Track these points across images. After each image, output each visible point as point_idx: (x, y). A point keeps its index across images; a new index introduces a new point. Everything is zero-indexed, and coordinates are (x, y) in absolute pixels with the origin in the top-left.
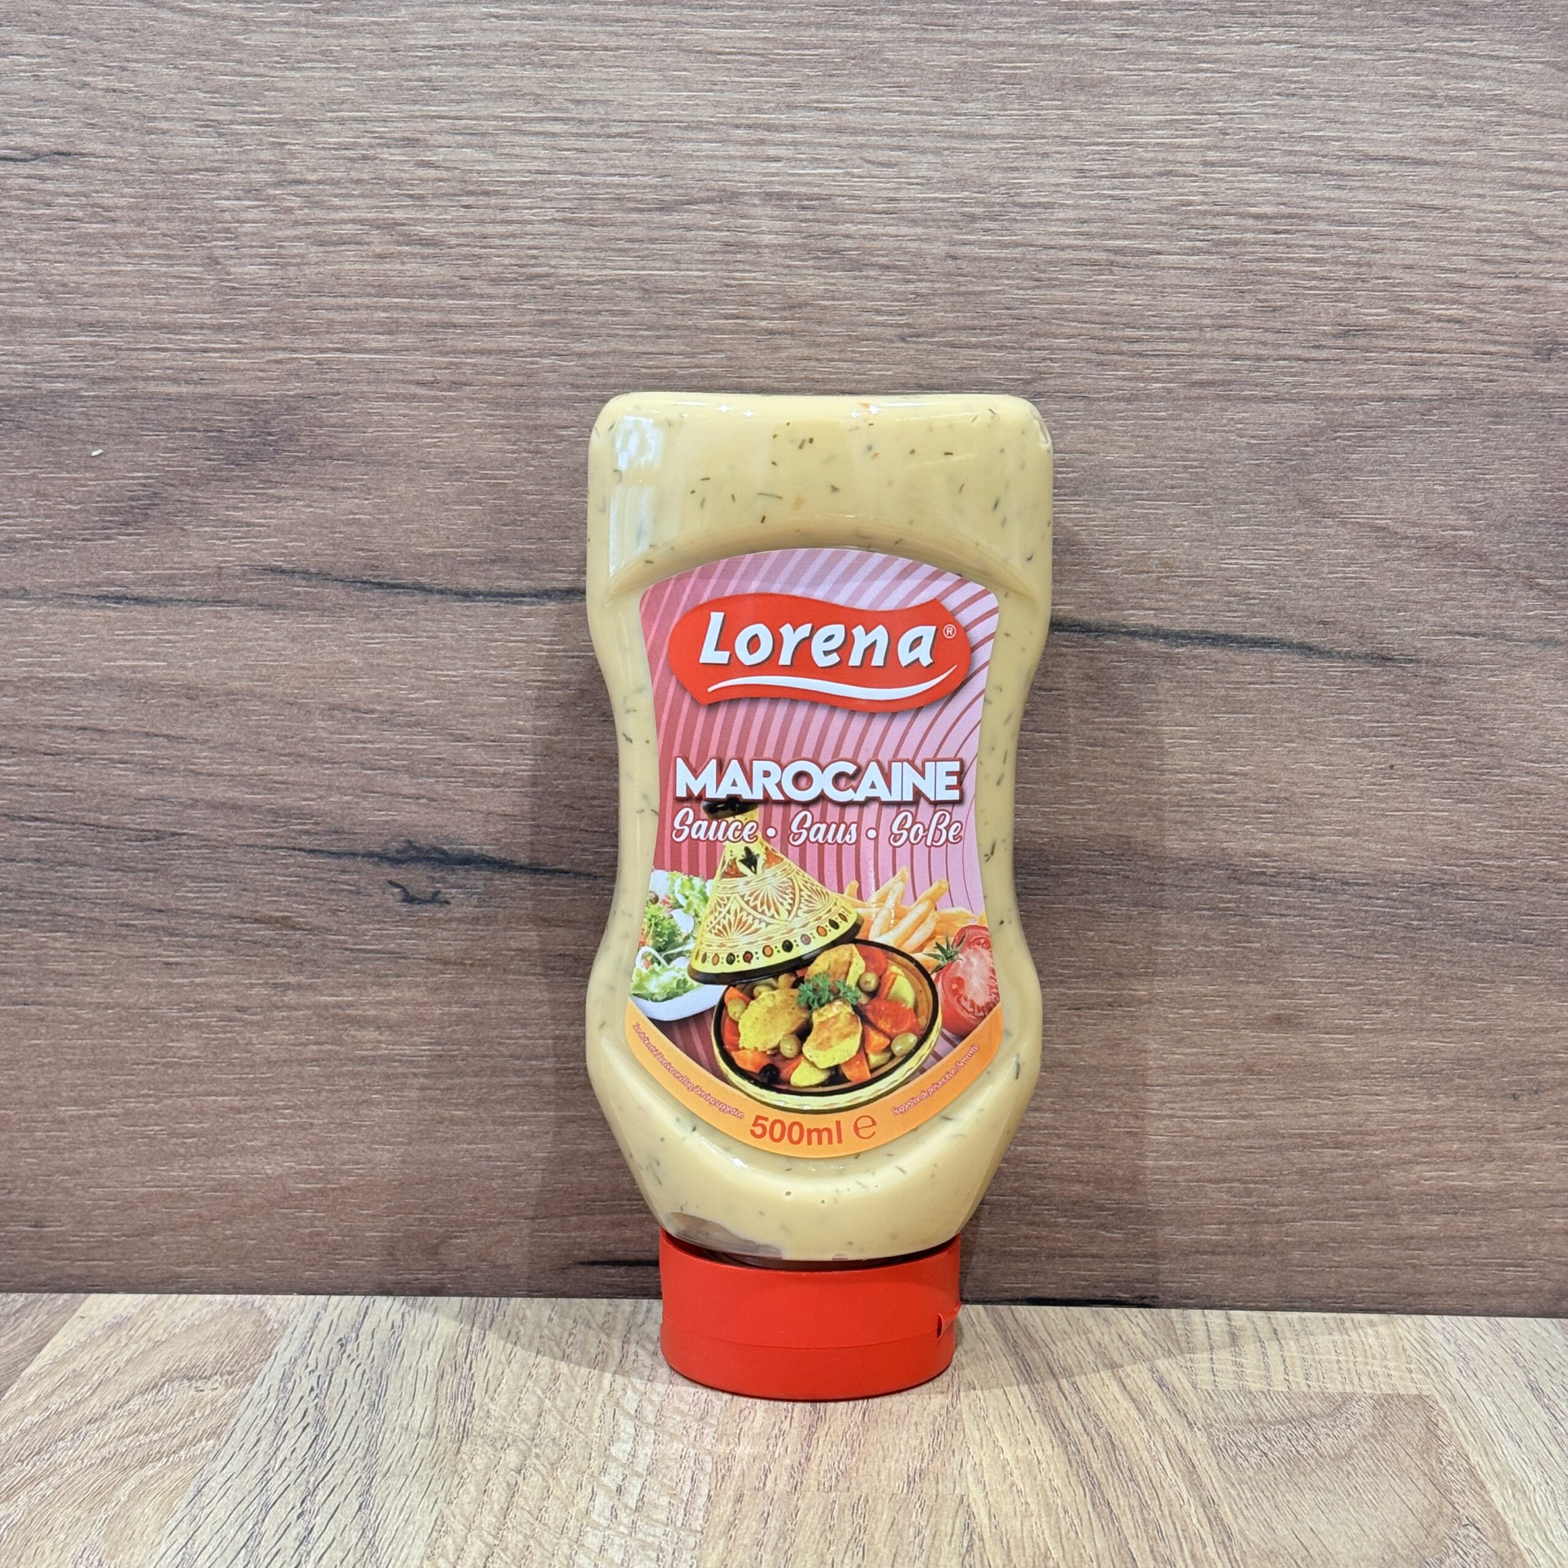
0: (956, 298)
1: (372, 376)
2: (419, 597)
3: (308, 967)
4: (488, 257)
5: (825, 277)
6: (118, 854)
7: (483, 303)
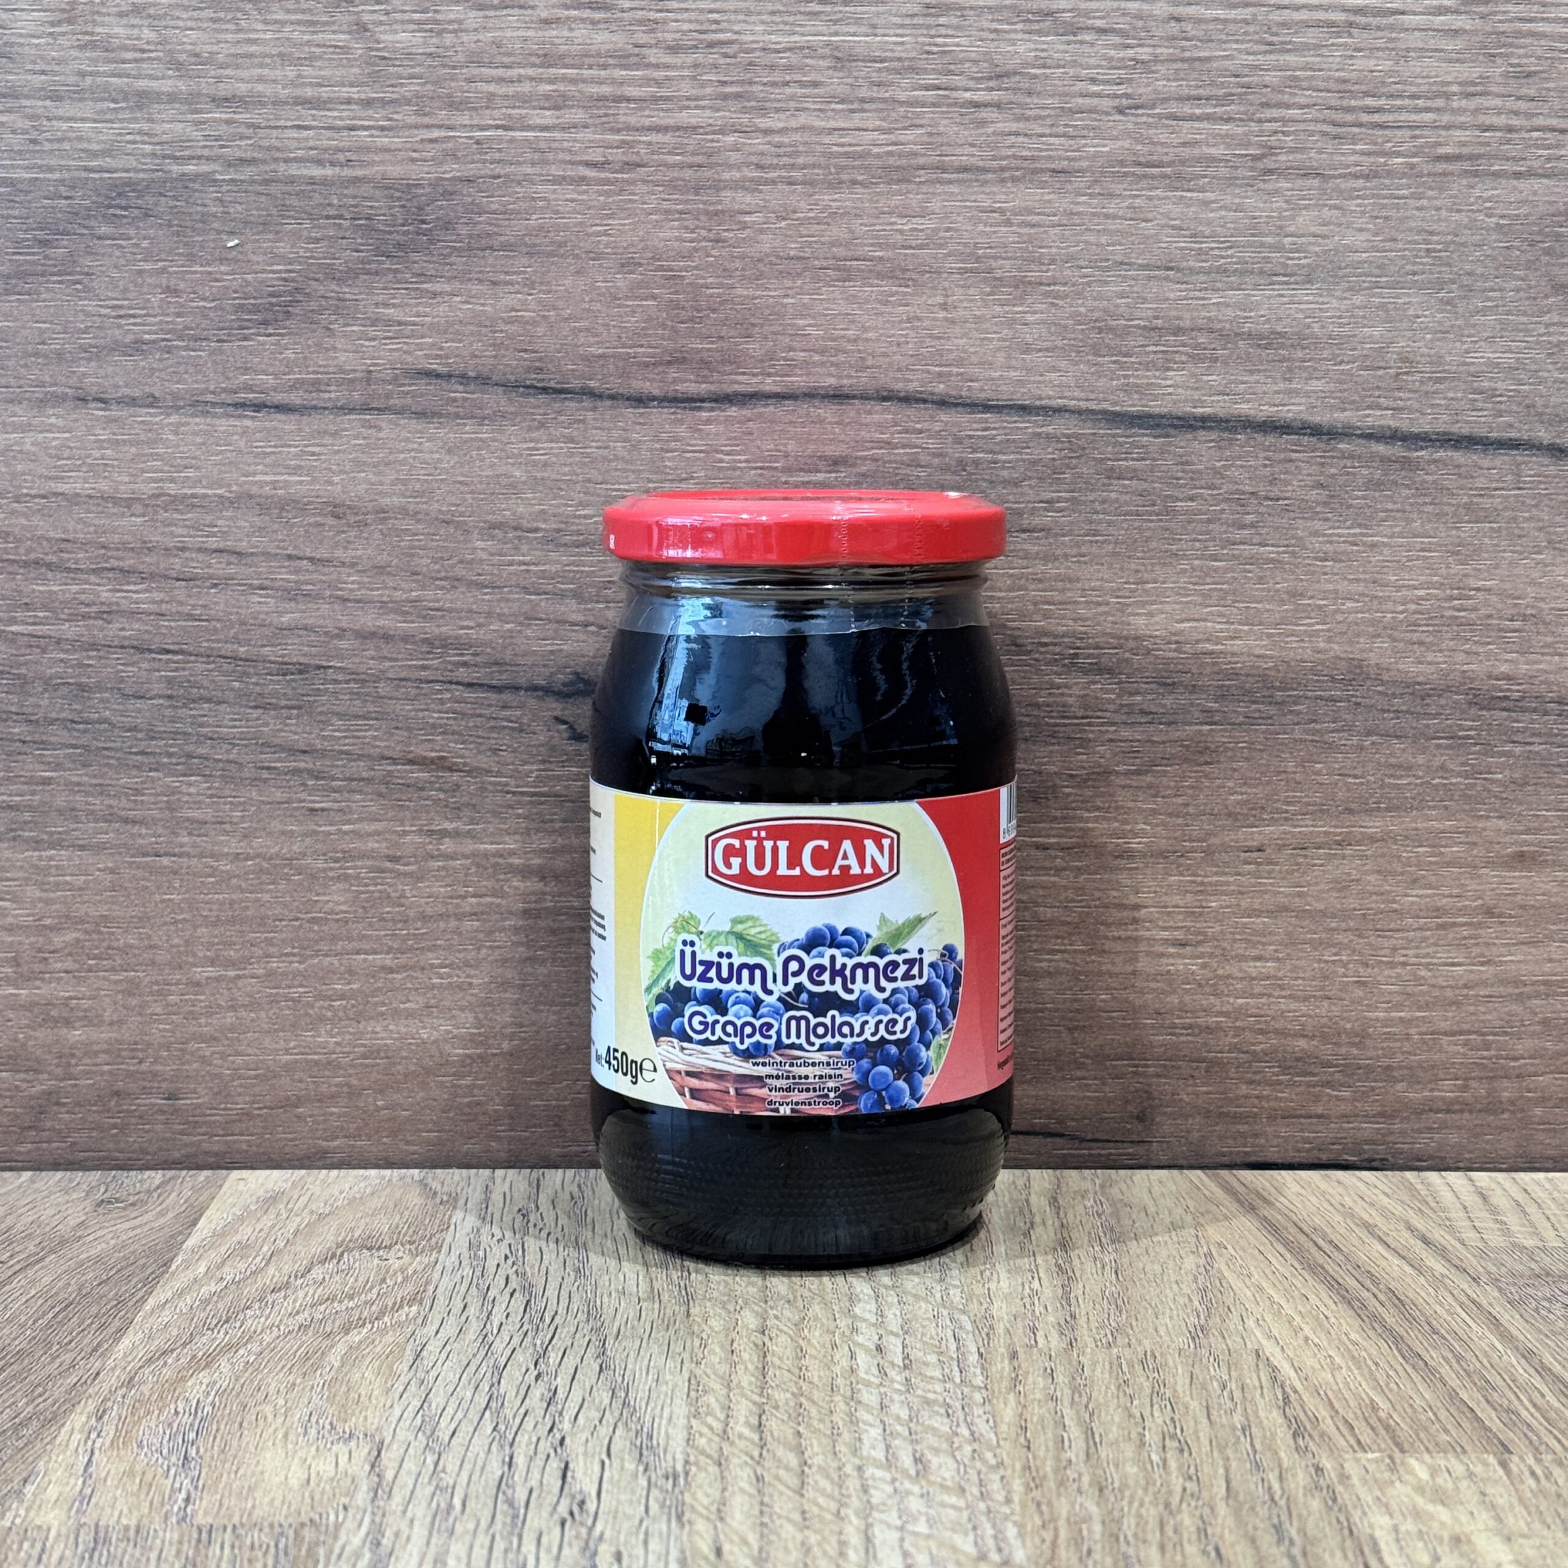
0: (1179, 65)
1: (536, 156)
2: (587, 403)
3: (466, 812)
4: (665, 22)
5: (1036, 42)
6: (258, 689)
7: (660, 74)
